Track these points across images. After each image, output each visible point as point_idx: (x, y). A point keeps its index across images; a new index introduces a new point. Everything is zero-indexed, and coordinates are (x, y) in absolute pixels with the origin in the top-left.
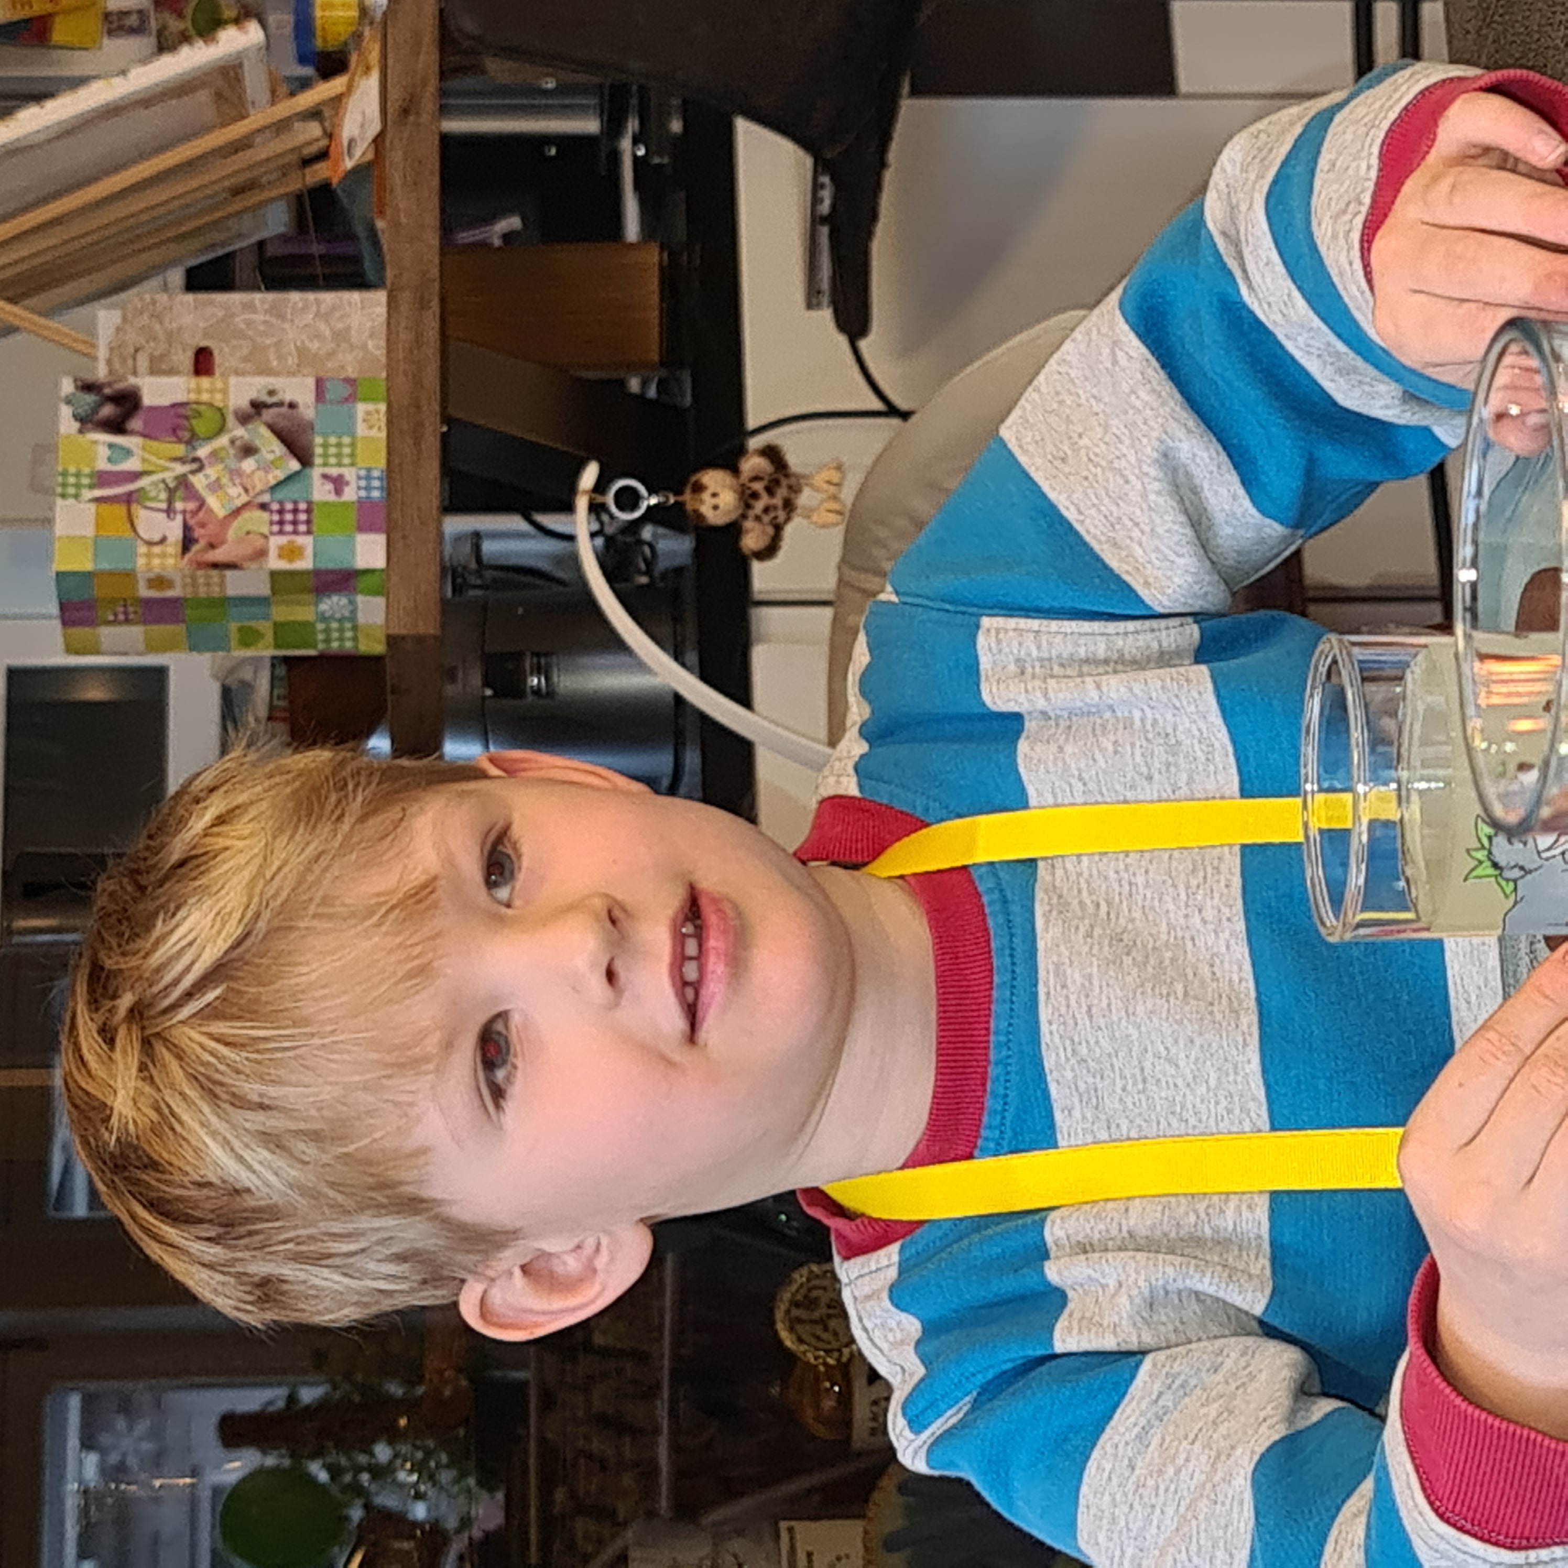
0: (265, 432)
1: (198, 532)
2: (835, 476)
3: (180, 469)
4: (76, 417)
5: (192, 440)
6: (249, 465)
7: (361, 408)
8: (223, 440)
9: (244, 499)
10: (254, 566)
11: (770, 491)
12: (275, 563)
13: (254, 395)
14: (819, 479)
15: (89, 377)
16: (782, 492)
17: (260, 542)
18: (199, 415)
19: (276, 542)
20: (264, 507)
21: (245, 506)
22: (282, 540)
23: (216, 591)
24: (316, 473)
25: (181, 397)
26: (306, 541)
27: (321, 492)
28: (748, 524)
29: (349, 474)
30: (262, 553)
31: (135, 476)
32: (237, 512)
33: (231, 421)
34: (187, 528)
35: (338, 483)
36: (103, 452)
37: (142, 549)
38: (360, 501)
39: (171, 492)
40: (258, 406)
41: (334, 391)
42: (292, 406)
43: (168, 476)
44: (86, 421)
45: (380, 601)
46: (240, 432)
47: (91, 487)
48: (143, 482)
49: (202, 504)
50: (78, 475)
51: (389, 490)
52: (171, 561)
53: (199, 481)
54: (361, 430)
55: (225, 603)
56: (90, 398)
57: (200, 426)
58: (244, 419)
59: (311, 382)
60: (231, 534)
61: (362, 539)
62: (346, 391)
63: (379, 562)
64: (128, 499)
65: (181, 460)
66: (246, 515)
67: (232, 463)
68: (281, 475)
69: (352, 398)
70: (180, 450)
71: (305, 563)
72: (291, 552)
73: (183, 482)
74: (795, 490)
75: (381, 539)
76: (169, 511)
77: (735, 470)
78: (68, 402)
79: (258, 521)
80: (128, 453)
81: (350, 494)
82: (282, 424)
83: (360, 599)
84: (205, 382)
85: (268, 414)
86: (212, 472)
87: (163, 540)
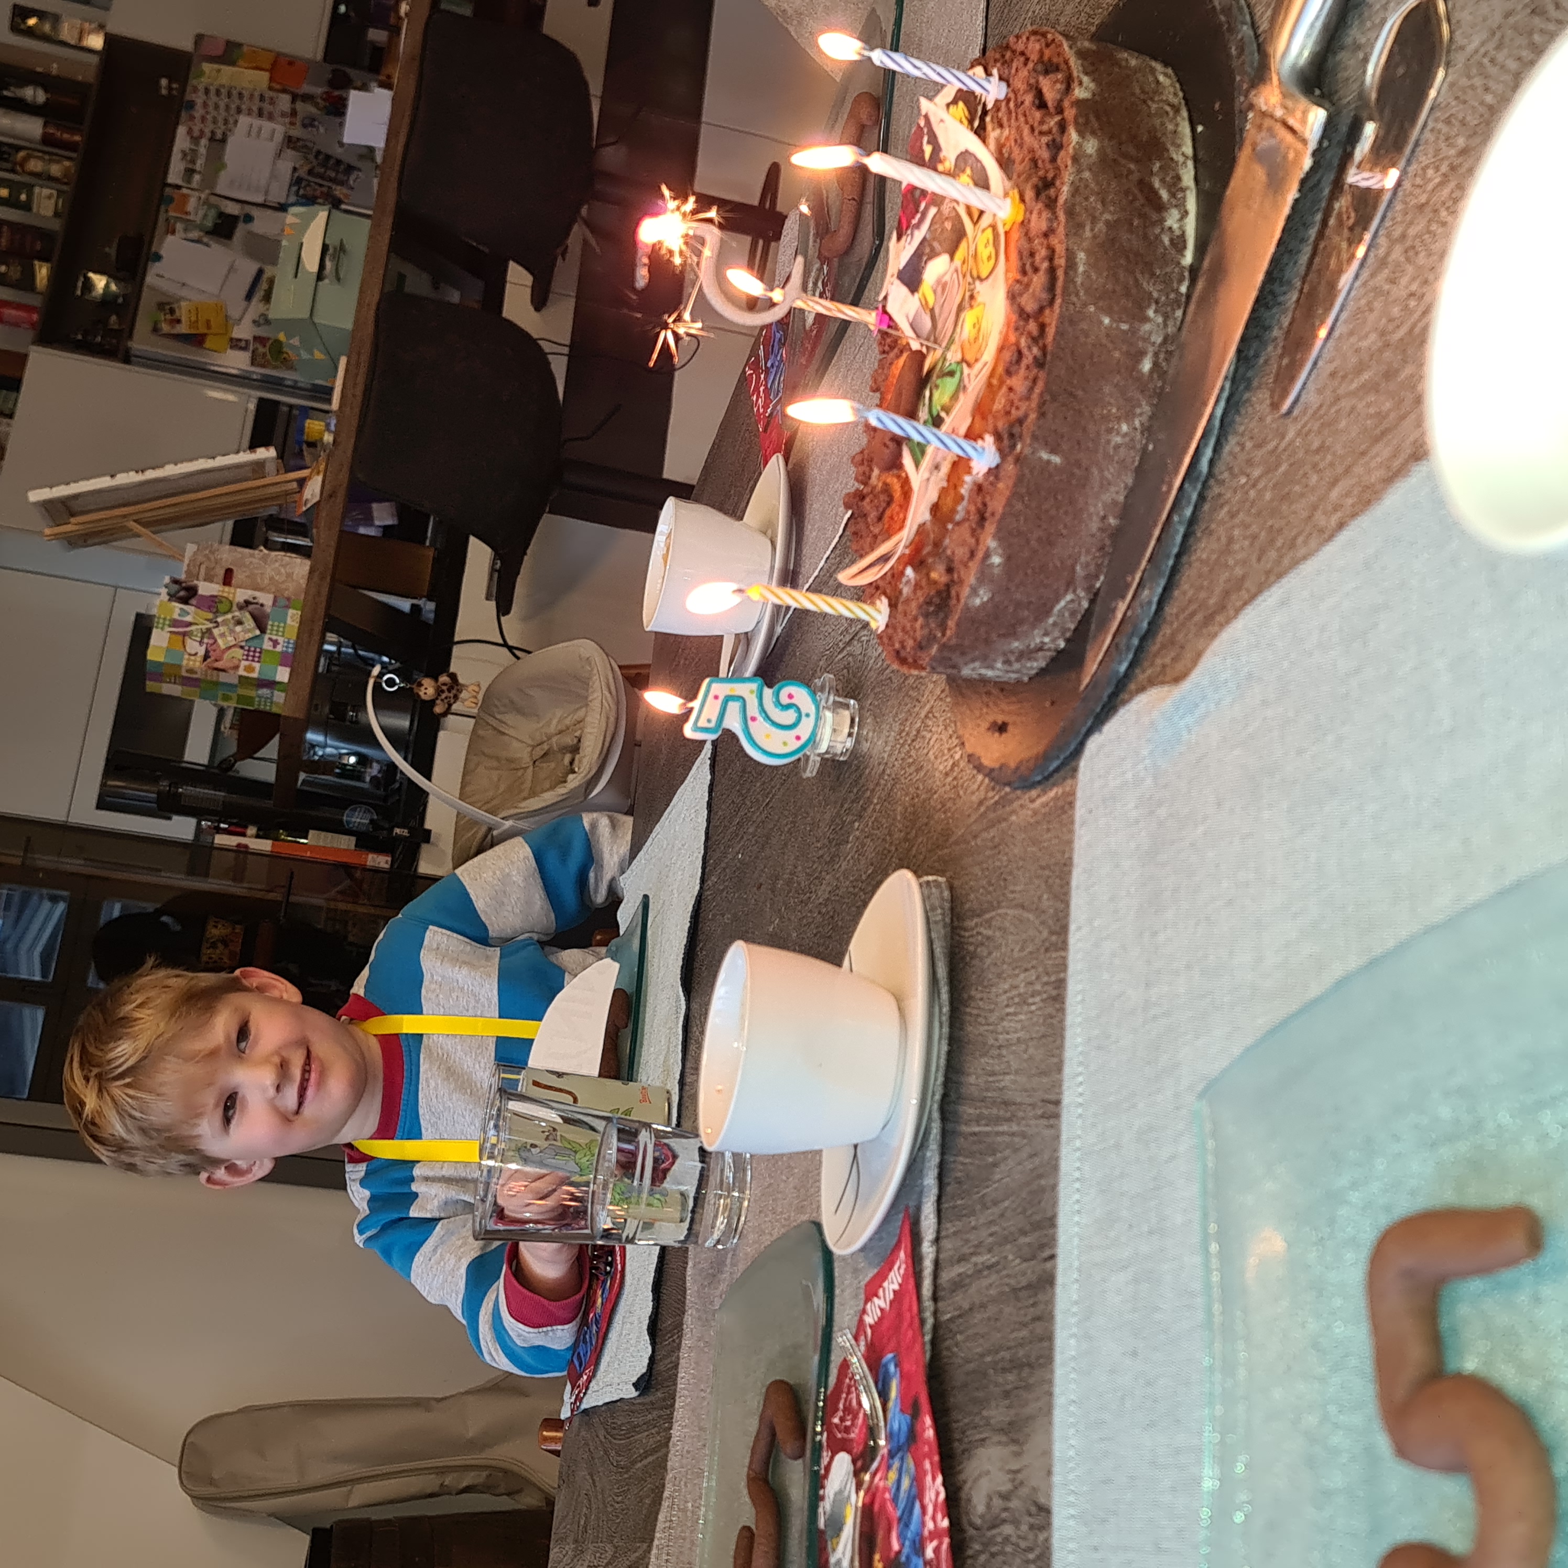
0: (248, 615)
1: (211, 653)
2: (476, 689)
3: (211, 625)
4: (169, 594)
5: (217, 613)
6: (238, 629)
7: (291, 612)
8: (229, 616)
9: (234, 643)
10: (232, 672)
11: (449, 690)
12: (241, 672)
13: (246, 598)
14: (470, 689)
15: (177, 577)
16: (454, 692)
17: (236, 662)
18: (221, 602)
19: (244, 663)
20: (242, 647)
21: (234, 646)
22: (247, 663)
23: (215, 679)
24: (267, 637)
25: (215, 593)
26: (257, 666)
27: (267, 645)
28: (438, 702)
29: (281, 640)
30: (237, 667)
31: (190, 624)
32: (230, 648)
33: (235, 608)
34: (207, 651)
35: (275, 643)
36: (177, 611)
37: (186, 656)
38: (282, 653)
39: (203, 633)
40: (247, 603)
41: (282, 602)
42: (262, 605)
43: (204, 627)
44: (172, 597)
45: (283, 695)
46: (237, 614)
47: (170, 626)
48: (193, 628)
49: (216, 641)
50: (165, 619)
51: (295, 648)
52: (198, 664)
53: (216, 632)
54: (289, 621)
55: (217, 684)
56: (176, 587)
57: (222, 607)
58: (241, 608)
59: (271, 596)
60: (226, 656)
61: (280, 668)
62: (285, 602)
63: (286, 680)
64: (184, 634)
65: (210, 621)
66: (233, 649)
67: (231, 626)
68: (250, 635)
69: (288, 607)
70: (210, 616)
71: (255, 675)
72: (250, 669)
73: (209, 631)
74: (460, 691)
75: (288, 670)
76: (201, 643)
77: (436, 680)
78: (166, 586)
79: (239, 653)
80: (188, 614)
81: (279, 648)
82: (256, 612)
83: (276, 693)
84: (227, 589)
85: (251, 607)
86: (222, 629)
87: (196, 654)
